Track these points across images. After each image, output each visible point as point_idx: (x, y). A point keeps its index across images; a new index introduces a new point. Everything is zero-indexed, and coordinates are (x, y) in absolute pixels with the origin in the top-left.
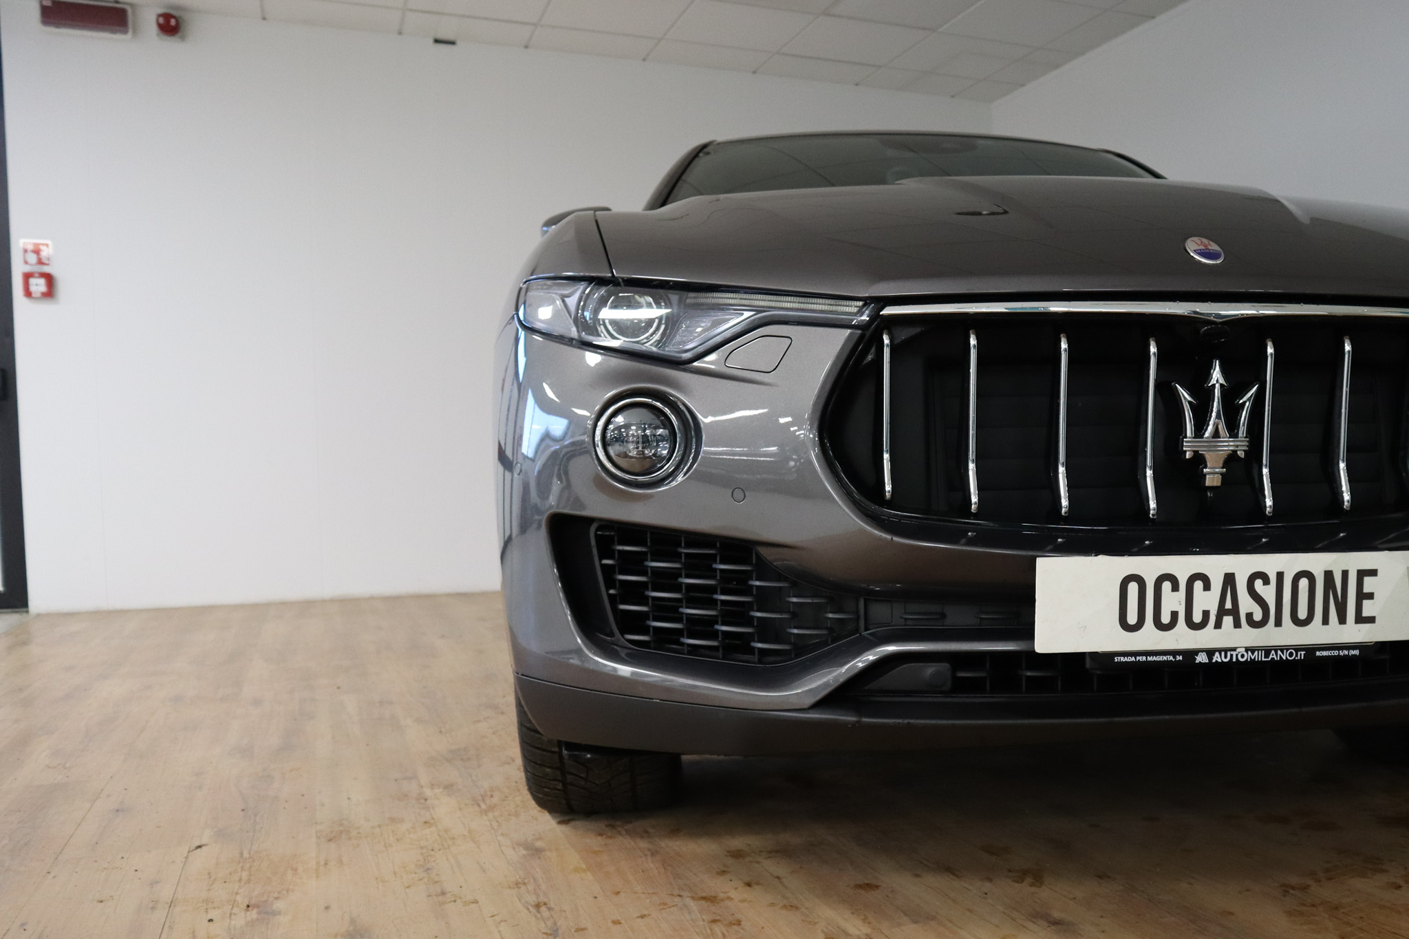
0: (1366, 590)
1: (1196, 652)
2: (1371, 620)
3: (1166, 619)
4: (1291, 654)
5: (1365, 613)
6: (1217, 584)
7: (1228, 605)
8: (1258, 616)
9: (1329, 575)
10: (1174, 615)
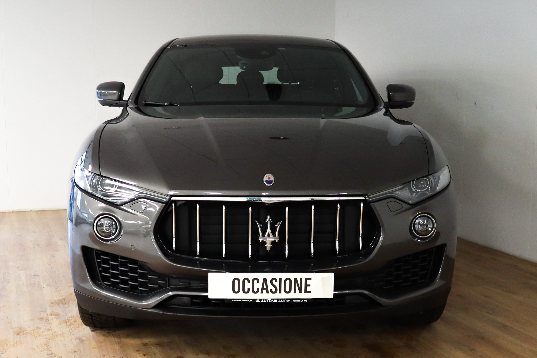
0: (308, 284)
1: (256, 299)
2: (310, 292)
3: (246, 290)
4: (285, 301)
5: (308, 290)
6: (261, 281)
7: (265, 287)
8: (274, 290)
9: (296, 280)
10: (249, 289)
